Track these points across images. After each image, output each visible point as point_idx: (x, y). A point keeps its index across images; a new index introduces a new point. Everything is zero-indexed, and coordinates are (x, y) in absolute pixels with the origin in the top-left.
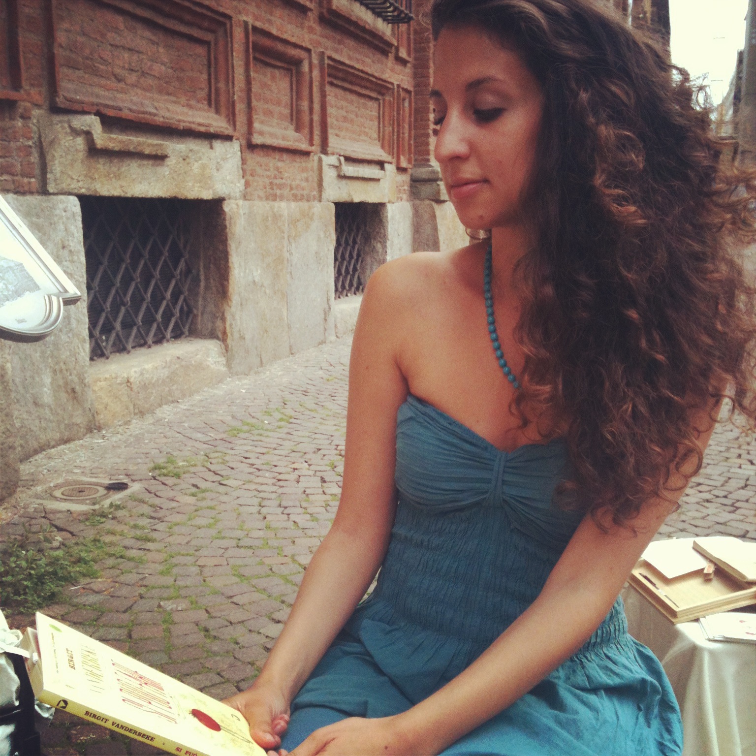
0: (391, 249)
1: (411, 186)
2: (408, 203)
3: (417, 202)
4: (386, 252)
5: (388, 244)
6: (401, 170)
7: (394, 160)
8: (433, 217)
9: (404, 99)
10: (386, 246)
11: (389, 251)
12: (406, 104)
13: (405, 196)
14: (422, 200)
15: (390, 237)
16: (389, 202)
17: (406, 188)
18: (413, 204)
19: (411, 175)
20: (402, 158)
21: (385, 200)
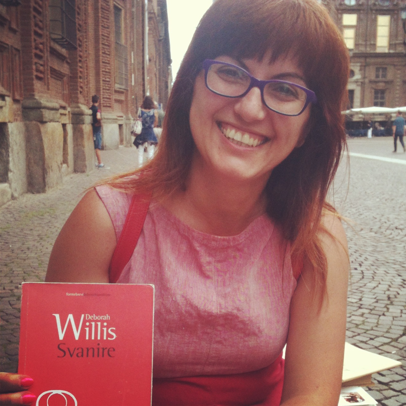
0: (12, 153)
1: (23, 112)
2: (21, 123)
3: (28, 122)
4: (9, 155)
5: (10, 150)
6: (15, 101)
7: (11, 95)
8: (39, 132)
9: (15, 55)
10: (8, 151)
11: (10, 155)
12: (17, 58)
13: (19, 118)
14: (31, 121)
15: (11, 145)
16: (9, 122)
17: (19, 113)
18: (25, 124)
19: (22, 104)
20: (16, 93)
21: (7, 121)
